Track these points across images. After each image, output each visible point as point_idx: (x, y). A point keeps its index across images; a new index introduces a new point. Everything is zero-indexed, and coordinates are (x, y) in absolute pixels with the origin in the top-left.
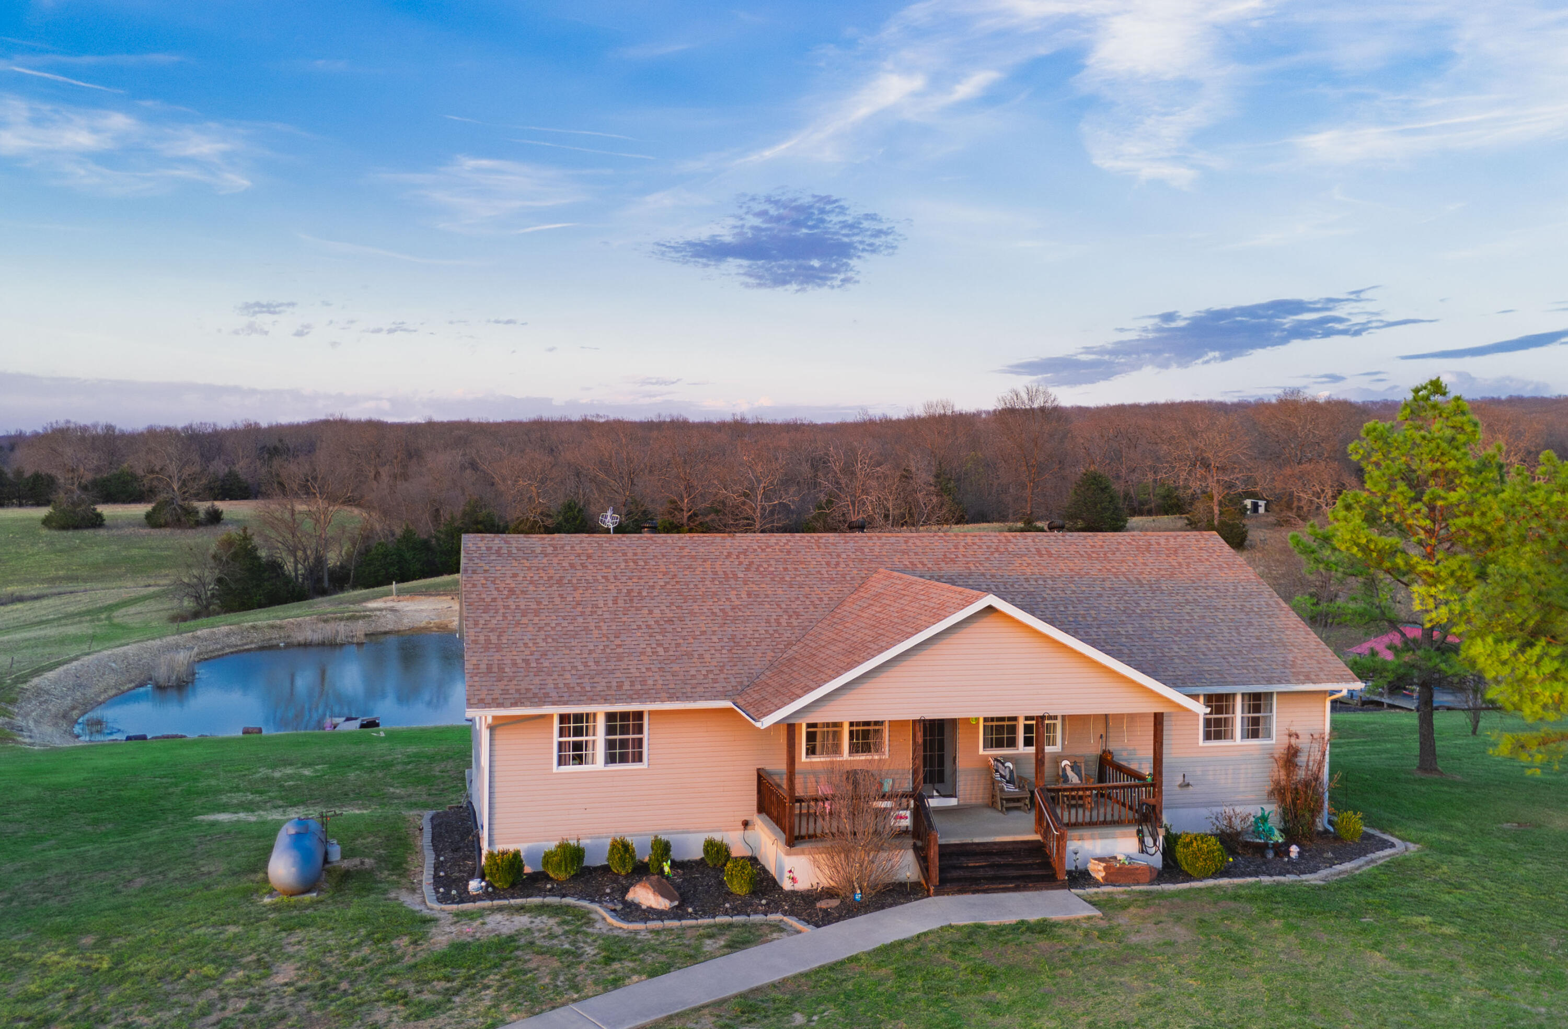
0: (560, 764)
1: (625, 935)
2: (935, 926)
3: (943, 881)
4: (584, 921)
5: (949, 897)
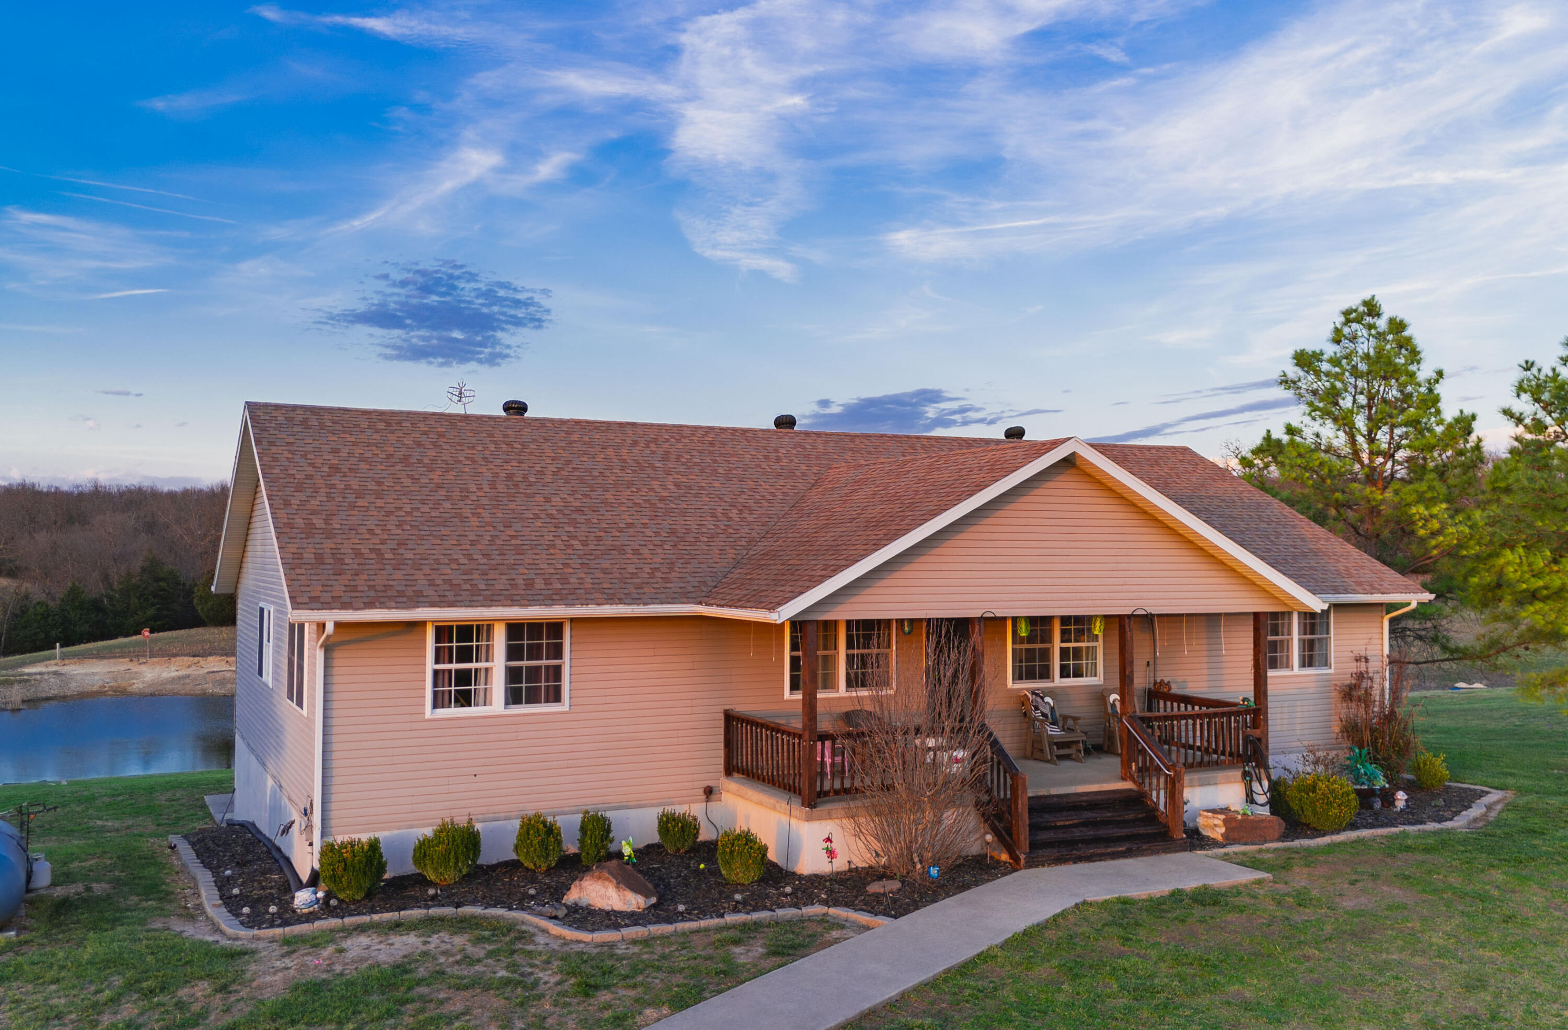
0: (435, 706)
1: (596, 951)
2: (1070, 903)
3: (1034, 846)
4: (512, 935)
5: (1046, 869)
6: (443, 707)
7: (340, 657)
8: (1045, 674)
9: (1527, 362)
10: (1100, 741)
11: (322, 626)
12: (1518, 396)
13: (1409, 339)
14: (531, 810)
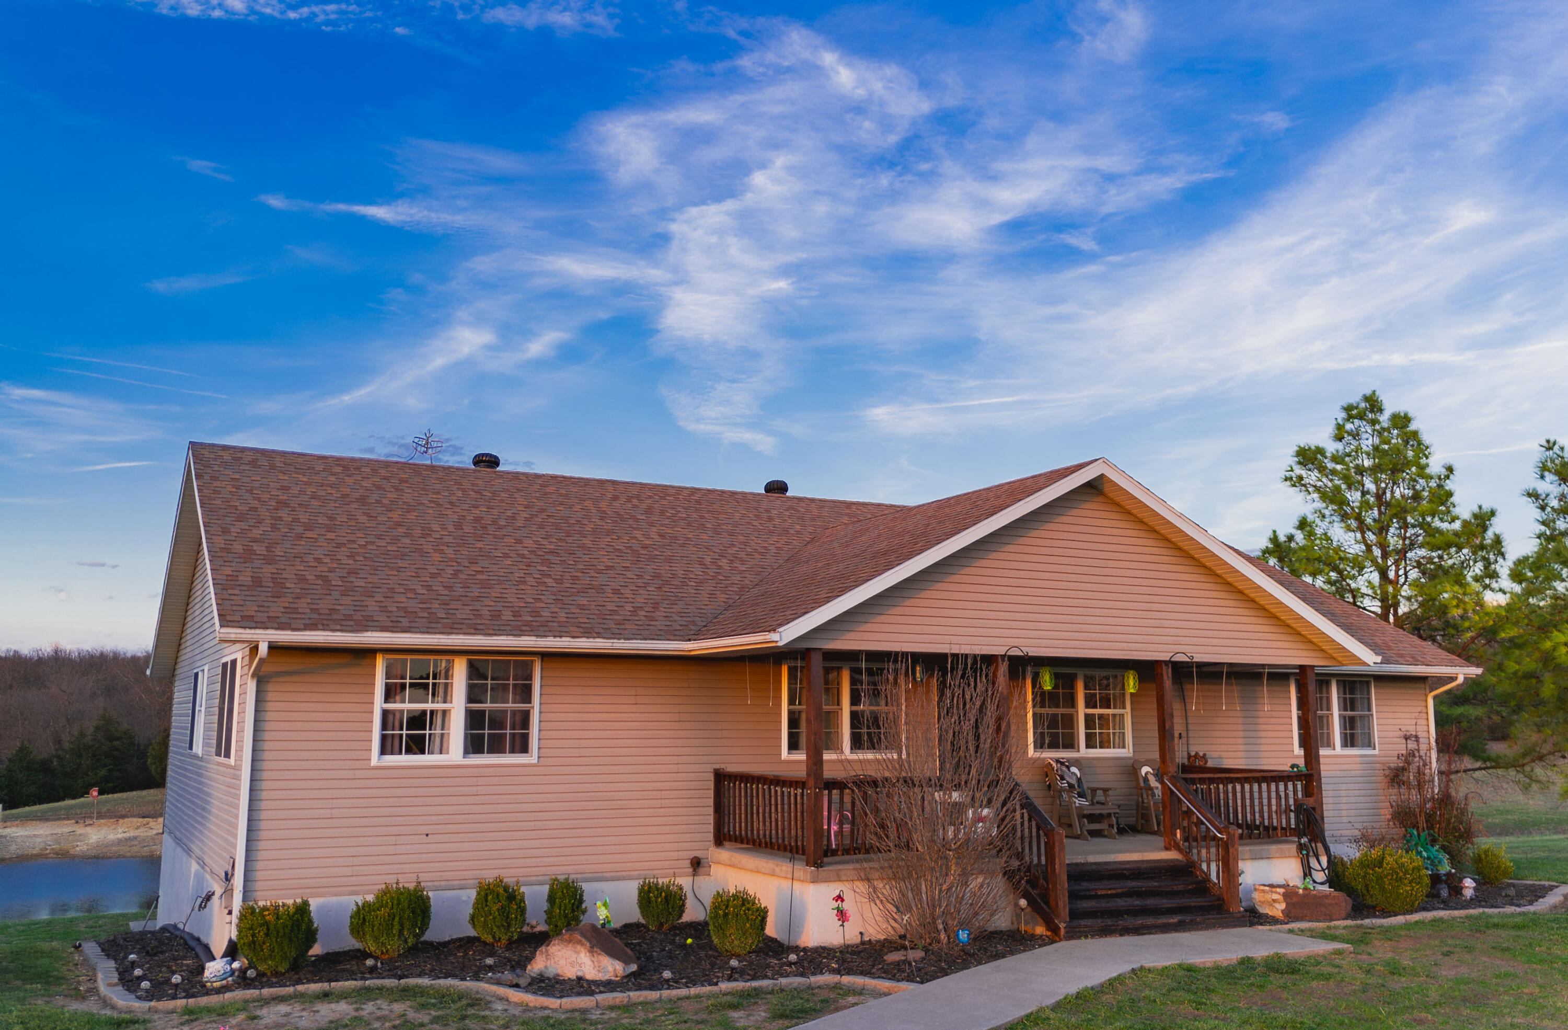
0: (383, 752)
1: (563, 1017)
2: (1126, 968)
3: (1074, 914)
4: (464, 1002)
5: (1089, 940)
6: (392, 754)
7: (274, 691)
8: (1070, 744)
9: (1548, 441)
10: (1132, 821)
11: (254, 649)
12: (1542, 477)
13: (1415, 434)
14: (490, 876)
